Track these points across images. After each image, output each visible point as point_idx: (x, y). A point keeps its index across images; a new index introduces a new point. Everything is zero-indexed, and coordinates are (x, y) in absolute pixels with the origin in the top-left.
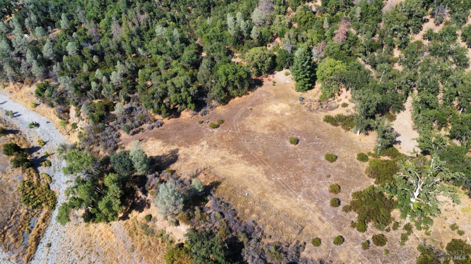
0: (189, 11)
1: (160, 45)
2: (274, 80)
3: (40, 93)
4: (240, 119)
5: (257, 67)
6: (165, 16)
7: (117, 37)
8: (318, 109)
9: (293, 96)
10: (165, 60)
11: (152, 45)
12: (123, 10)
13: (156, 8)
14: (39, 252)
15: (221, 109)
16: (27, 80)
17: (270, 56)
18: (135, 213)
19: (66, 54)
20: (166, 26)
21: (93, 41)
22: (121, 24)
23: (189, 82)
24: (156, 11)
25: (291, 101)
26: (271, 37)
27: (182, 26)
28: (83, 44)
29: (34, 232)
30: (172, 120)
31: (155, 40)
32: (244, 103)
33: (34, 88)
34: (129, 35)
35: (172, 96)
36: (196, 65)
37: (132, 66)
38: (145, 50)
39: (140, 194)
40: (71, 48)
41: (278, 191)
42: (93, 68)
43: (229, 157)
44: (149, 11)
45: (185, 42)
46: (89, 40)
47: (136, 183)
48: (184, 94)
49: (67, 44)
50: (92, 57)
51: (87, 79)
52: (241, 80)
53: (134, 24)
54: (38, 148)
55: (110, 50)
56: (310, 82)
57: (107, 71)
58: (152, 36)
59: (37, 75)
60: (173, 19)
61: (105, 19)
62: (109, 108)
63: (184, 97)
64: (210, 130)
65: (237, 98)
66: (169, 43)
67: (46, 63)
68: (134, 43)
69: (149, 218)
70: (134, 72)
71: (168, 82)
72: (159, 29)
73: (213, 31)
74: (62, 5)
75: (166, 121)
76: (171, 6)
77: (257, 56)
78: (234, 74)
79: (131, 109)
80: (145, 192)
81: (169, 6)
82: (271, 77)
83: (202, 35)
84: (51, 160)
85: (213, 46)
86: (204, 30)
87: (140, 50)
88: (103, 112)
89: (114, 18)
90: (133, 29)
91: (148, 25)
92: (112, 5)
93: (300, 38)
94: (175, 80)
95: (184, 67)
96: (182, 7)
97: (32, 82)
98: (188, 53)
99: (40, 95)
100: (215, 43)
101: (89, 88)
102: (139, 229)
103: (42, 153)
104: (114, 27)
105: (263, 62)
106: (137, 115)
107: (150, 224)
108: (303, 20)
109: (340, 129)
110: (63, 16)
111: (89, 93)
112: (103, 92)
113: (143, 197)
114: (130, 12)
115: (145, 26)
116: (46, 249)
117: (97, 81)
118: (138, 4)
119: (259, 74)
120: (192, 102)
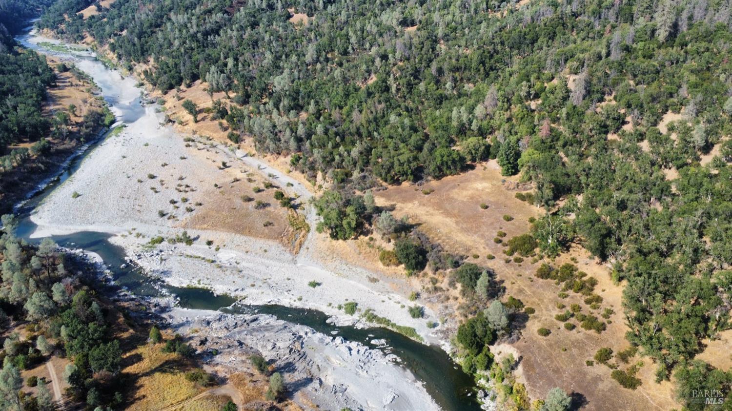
0: (422, 103)
1: (392, 131)
2: (486, 166)
3: (295, 163)
4: (448, 191)
5: (472, 154)
6: (399, 106)
7: (357, 123)
8: (514, 188)
9: (498, 179)
10: (395, 143)
11: (386, 130)
12: (363, 100)
13: (392, 98)
14: (301, 251)
15: (434, 183)
16: (284, 152)
17: (484, 145)
18: (362, 237)
19: (315, 133)
20: (400, 115)
21: (336, 124)
22: (361, 112)
23: (411, 159)
24: (392, 101)
25: (495, 182)
26: (490, 130)
27: (413, 116)
28: (328, 126)
29: (298, 241)
30: (395, 187)
31: (389, 126)
32: (454, 180)
33: (289, 159)
34: (367, 121)
35: (397, 168)
36: (420, 149)
37: (368, 146)
38: (379, 134)
39: (367, 225)
40: (320, 129)
41: (461, 232)
42: (336, 146)
43: (432, 211)
44: (386, 102)
45: (414, 129)
46: (333, 124)
47: (365, 219)
48: (406, 167)
49: (316, 126)
50: (336, 137)
51: (331, 153)
52: (454, 161)
53: (372, 112)
54: (294, 199)
55: (350, 133)
56: (513, 168)
57: (348, 148)
58: (386, 123)
59: (292, 149)
60: (407, 109)
61: (347, 107)
62: (348, 175)
63: (405, 169)
64: (423, 195)
65: (449, 177)
66: (400, 130)
67: (299, 140)
68: (371, 128)
69: (371, 239)
70: (369, 151)
71: (395, 158)
72: (393, 118)
73: (440, 122)
74: (310, 92)
75: (390, 187)
76: (407, 97)
77: (472, 144)
78: (448, 156)
79: (364, 177)
80: (370, 224)
81: (405, 97)
82: (484, 163)
83: (430, 125)
84: (305, 207)
85: (437, 135)
86: (433, 120)
87: (375, 134)
88: (344, 177)
89: (356, 107)
90: (371, 117)
91: (383, 113)
92: (354, 95)
93: (513, 131)
94: (400, 157)
95: (410, 150)
96: (416, 98)
97: (288, 154)
98: (414, 139)
99: (294, 164)
100: (440, 132)
101: (333, 160)
102: (364, 244)
103: (297, 202)
104: (355, 114)
105: (478, 150)
106: (368, 181)
107: (372, 243)
108: (519, 116)
109: (527, 203)
110: (312, 102)
111: (333, 163)
112: (344, 163)
113: (369, 227)
114: (369, 101)
115: (381, 114)
116: (306, 250)
117: (340, 155)
118: (377, 95)
119: (474, 160)
120: (411, 174)
